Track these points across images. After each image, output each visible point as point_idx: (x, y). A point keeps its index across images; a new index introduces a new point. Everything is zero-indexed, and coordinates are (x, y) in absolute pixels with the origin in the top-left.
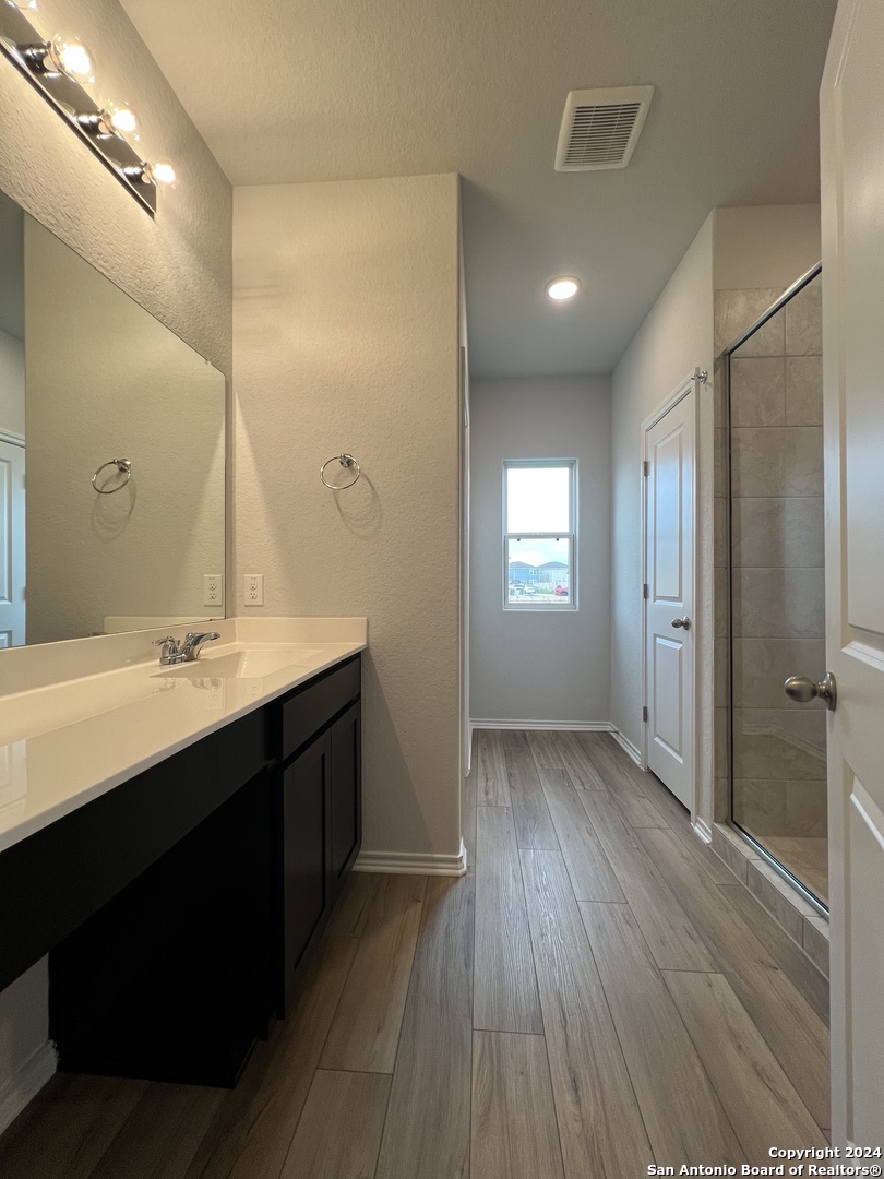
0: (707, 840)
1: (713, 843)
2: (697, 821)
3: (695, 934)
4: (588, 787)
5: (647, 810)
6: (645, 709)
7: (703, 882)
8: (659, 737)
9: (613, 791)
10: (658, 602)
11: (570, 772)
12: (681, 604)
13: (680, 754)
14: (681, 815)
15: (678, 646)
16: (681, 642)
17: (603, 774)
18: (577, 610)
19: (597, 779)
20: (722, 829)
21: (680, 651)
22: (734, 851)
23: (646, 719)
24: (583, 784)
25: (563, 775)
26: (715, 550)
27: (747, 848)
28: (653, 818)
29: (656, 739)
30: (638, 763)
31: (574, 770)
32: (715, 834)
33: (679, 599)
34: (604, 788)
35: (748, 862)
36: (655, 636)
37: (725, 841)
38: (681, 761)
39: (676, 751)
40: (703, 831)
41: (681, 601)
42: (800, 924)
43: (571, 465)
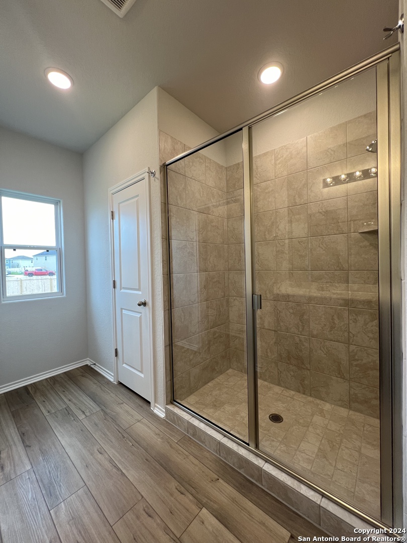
0: (162, 415)
1: (166, 416)
2: (155, 406)
3: (183, 489)
4: (88, 414)
5: (127, 412)
6: (116, 350)
7: (171, 446)
8: (125, 363)
9: (103, 407)
10: (122, 290)
11: (73, 407)
12: (140, 293)
13: (141, 372)
14: (145, 405)
15: (138, 315)
16: (141, 313)
17: (94, 398)
18: (65, 296)
19: (92, 403)
20: (170, 407)
21: (140, 318)
22: (180, 418)
23: (116, 355)
24: (83, 412)
25: (68, 412)
26: (163, 266)
27: (185, 413)
28: (132, 416)
29: (124, 365)
30: (112, 380)
31: (75, 404)
32: (168, 412)
33: (139, 290)
34: (98, 409)
35: (188, 422)
36: (122, 309)
37: (174, 414)
38: (142, 376)
39: (139, 371)
40: (159, 411)
41: (140, 291)
42: (219, 445)
43: (56, 203)
